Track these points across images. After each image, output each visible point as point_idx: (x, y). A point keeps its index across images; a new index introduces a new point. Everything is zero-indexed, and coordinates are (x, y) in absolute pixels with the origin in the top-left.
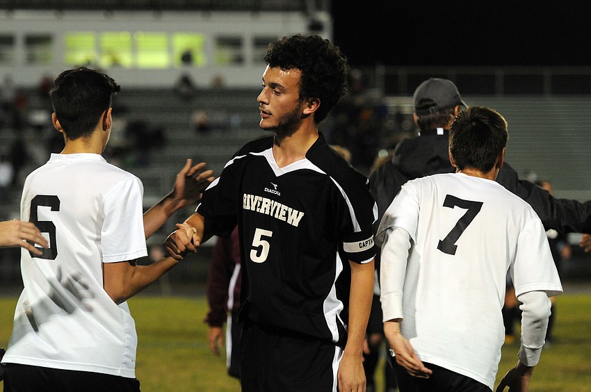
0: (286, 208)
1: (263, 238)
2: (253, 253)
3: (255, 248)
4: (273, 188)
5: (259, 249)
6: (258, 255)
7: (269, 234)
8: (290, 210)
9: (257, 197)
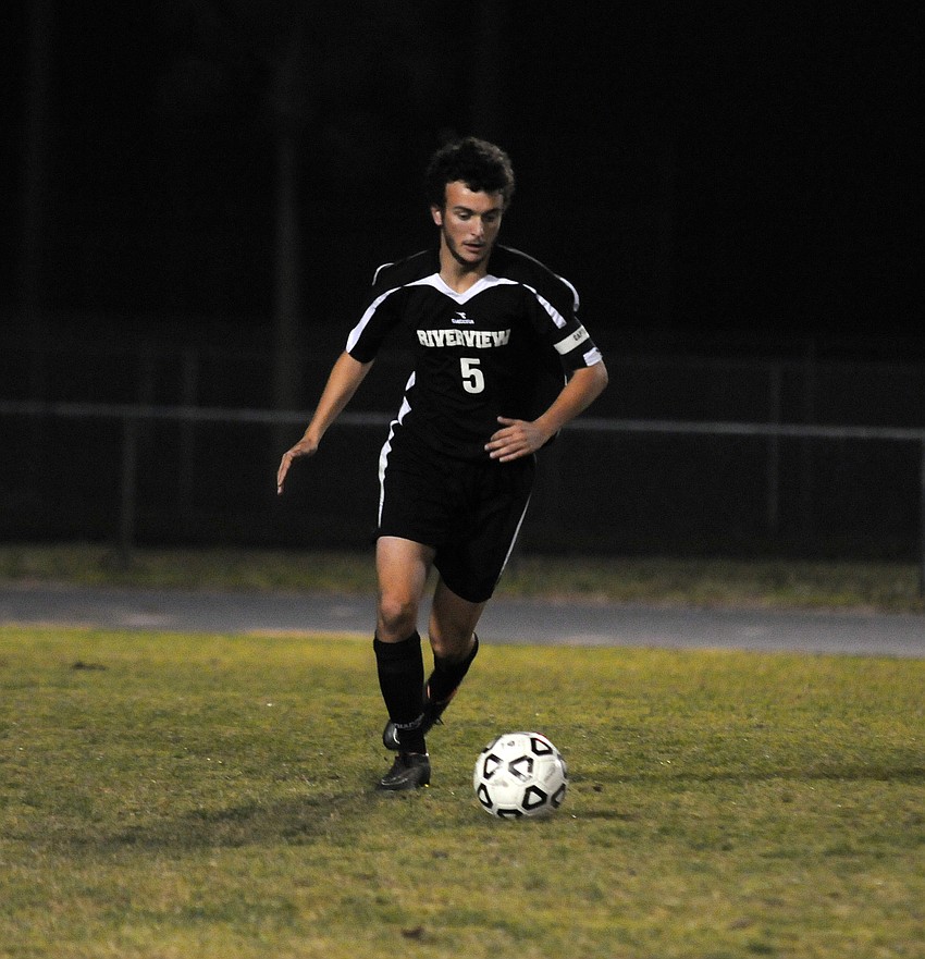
0: (489, 334)
1: (471, 366)
2: (467, 385)
3: (467, 379)
4: (460, 318)
5: (472, 379)
6: (474, 385)
7: (477, 361)
8: (494, 334)
9: (442, 332)
